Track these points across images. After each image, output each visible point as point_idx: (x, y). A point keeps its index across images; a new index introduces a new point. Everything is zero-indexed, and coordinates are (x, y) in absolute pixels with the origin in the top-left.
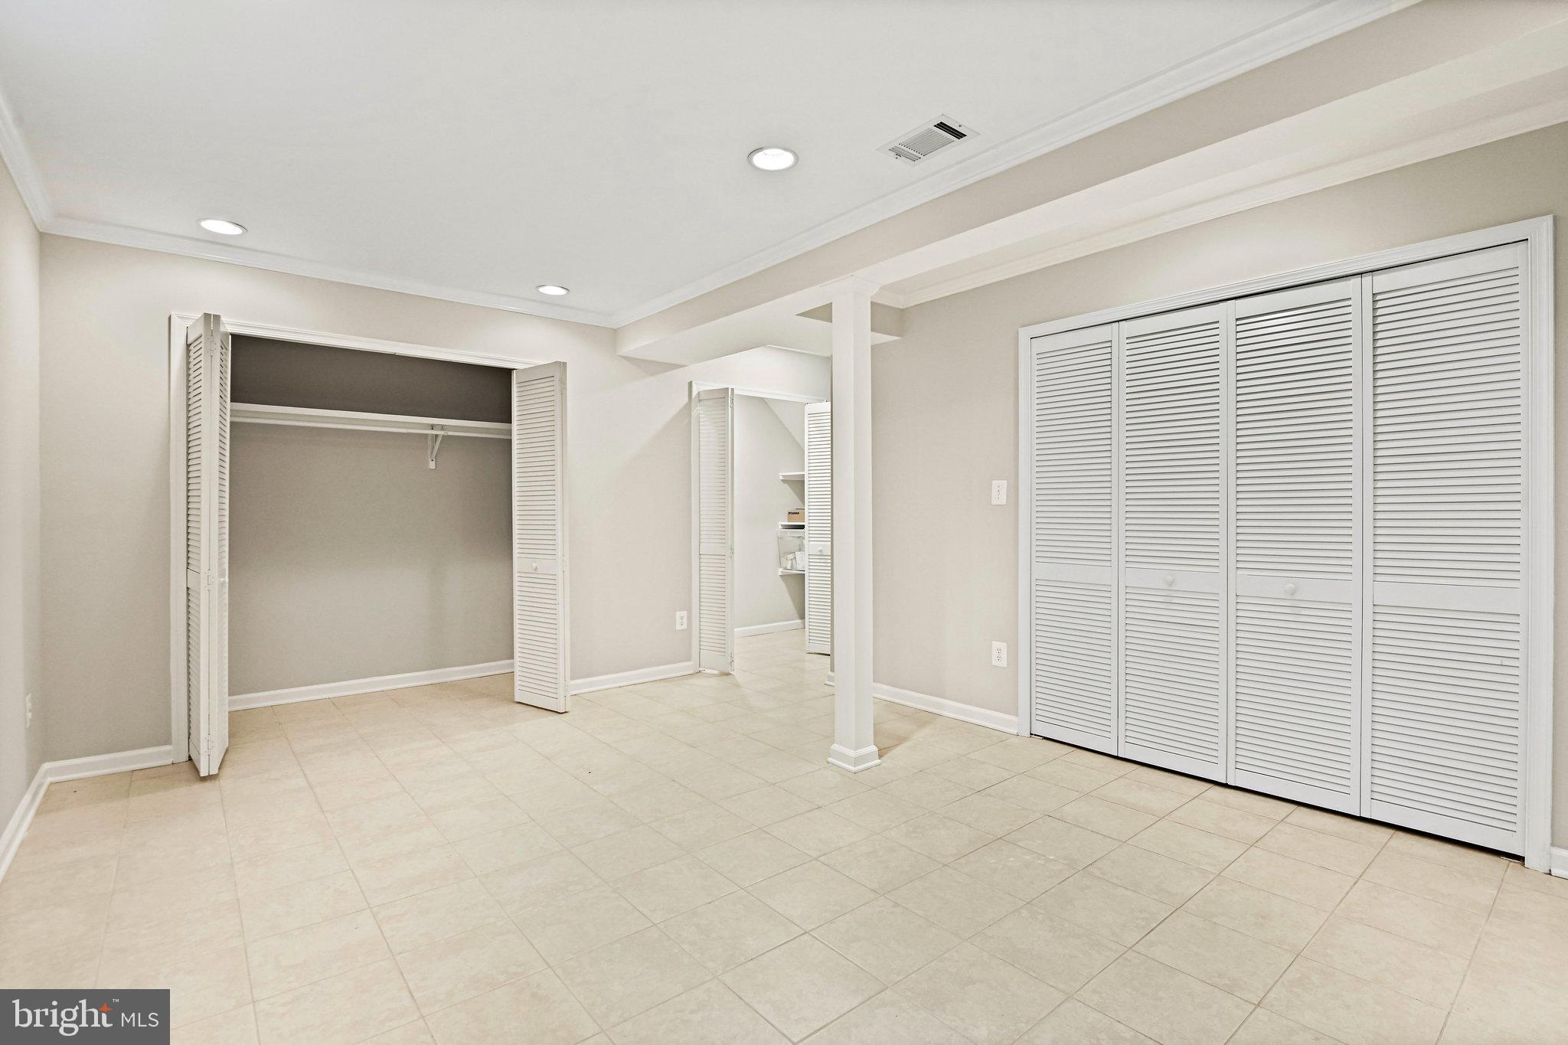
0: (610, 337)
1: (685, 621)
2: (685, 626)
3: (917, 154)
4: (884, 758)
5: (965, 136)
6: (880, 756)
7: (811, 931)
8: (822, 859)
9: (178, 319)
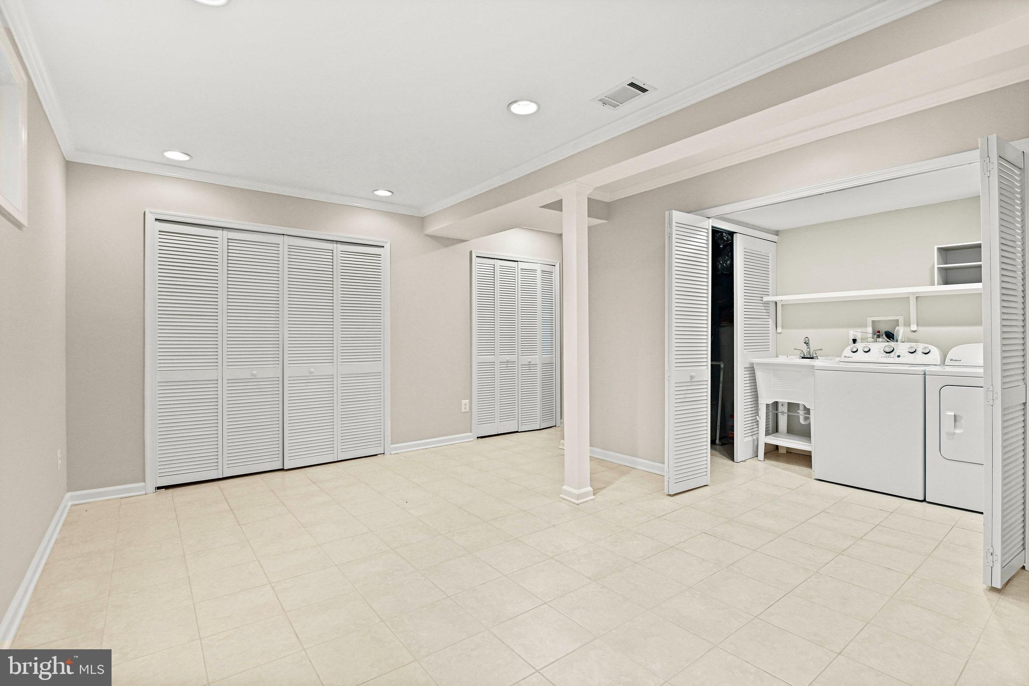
0: (419, 222)
1: (468, 406)
2: (467, 410)
3: (617, 103)
4: (597, 495)
5: (648, 90)
6: (594, 494)
7: (548, 602)
8: (556, 557)
9: (150, 214)
